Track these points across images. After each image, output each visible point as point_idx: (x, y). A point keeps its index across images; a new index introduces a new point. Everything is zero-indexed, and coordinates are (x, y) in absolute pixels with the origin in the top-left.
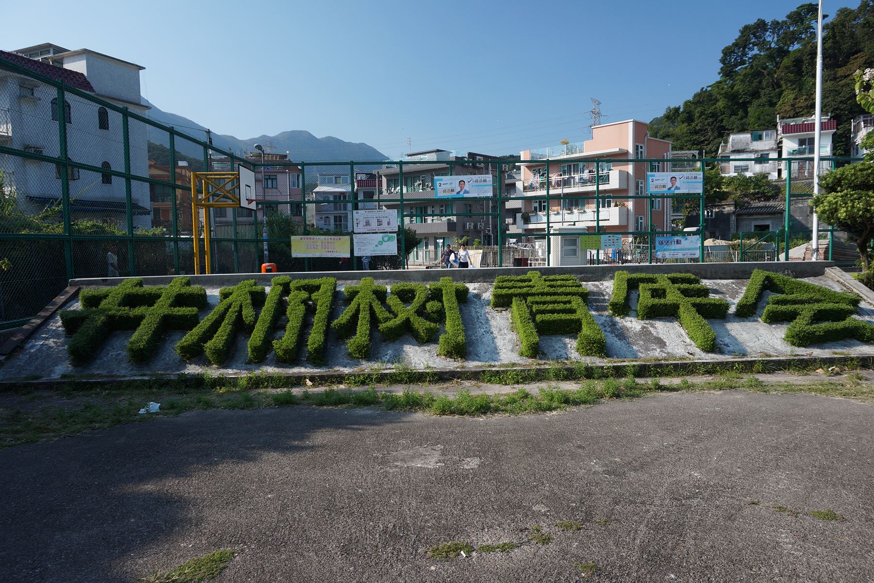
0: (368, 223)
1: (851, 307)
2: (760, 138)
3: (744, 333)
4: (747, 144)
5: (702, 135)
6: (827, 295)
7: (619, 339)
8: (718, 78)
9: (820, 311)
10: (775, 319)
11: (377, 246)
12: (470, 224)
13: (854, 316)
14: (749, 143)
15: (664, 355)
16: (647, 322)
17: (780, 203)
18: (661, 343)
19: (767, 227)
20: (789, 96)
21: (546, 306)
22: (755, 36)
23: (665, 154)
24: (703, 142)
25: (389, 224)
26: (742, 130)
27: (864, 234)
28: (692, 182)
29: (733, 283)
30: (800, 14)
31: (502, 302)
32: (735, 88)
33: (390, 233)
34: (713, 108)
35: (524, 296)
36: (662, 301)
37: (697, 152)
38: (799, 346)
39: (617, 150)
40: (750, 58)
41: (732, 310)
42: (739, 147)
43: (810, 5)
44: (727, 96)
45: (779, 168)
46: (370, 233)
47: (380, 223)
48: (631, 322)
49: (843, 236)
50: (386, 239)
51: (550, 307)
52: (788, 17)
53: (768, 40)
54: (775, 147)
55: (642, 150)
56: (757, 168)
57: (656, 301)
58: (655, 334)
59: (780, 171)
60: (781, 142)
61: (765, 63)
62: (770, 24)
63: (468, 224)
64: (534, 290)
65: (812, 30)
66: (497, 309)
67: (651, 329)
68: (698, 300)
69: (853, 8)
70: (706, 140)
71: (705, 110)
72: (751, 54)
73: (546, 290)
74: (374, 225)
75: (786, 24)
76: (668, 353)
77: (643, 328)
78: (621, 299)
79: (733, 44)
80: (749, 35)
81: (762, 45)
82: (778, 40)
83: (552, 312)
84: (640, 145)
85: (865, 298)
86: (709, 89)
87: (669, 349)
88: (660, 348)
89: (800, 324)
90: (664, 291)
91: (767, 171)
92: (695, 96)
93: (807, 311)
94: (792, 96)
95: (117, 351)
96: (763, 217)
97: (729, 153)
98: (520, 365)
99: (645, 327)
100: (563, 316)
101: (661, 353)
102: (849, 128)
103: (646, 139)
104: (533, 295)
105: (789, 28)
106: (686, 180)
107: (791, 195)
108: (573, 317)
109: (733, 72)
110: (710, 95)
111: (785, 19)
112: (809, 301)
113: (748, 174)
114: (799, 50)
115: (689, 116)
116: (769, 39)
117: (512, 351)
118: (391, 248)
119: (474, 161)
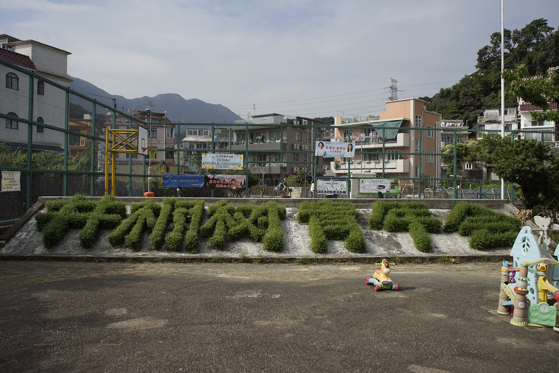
4: (497, 117)
7: (374, 242)
8: (476, 70)
12: (297, 169)
14: (498, 116)
16: (392, 233)
18: (398, 245)
23: (437, 123)
26: (492, 107)
30: (533, 27)
31: (304, 219)
37: (462, 121)
39: (403, 118)
42: (491, 119)
45: (519, 135)
48: (382, 233)
54: (516, 119)
55: (420, 119)
58: (396, 241)
59: (519, 137)
60: (519, 117)
62: (512, 33)
66: (301, 223)
67: (394, 238)
76: (401, 251)
77: (389, 236)
78: (378, 219)
84: (418, 116)
86: (470, 77)
87: (402, 249)
88: (397, 248)
92: (461, 81)
95: (72, 240)
97: (483, 123)
98: (312, 256)
101: (398, 251)
103: (423, 111)
110: (471, 81)
115: (456, 95)
119: (301, 123)
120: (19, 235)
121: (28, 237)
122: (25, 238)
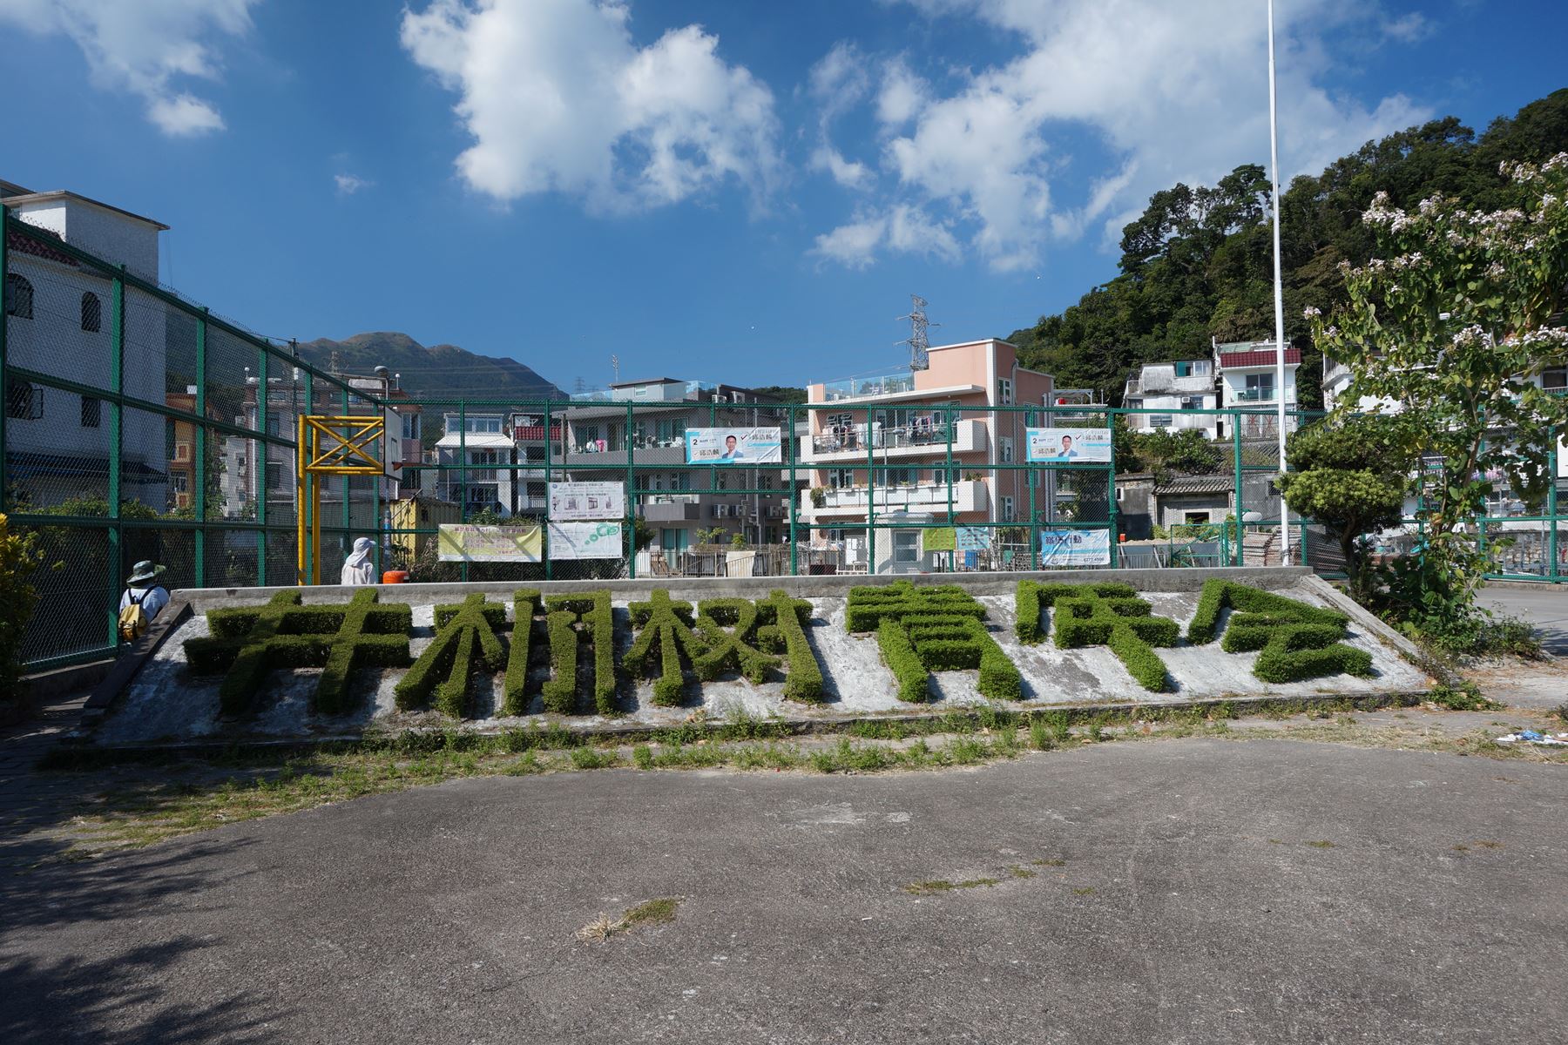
0: (573, 505)
1: (1336, 629)
2: (1188, 372)
3: (1202, 667)
4: (1169, 381)
5: (1096, 364)
6: (1306, 613)
7: (1035, 676)
8: (1118, 273)
9: (1298, 635)
10: (1239, 645)
11: (587, 543)
12: (722, 507)
13: (1341, 641)
14: (1172, 379)
15: (1099, 696)
16: (1069, 651)
17: (1223, 478)
18: (1093, 681)
19: (1206, 516)
20: (1226, 307)
21: (928, 629)
22: (1174, 211)
23: (1045, 396)
24: (1098, 375)
25: (608, 505)
26: (1158, 359)
27: (1348, 530)
28: (1094, 445)
29: (1180, 598)
30: (1238, 181)
31: (863, 623)
32: (1145, 290)
33: (610, 520)
34: (1112, 320)
35: (897, 616)
36: (1088, 622)
37: (1092, 391)
38: (1273, 681)
39: (968, 387)
40: (1166, 245)
41: (1184, 634)
42: (1157, 386)
43: (1252, 167)
44: (1133, 302)
45: (1220, 420)
46: (574, 521)
47: (593, 504)
48: (1048, 651)
49: (1320, 529)
50: (604, 531)
51: (934, 631)
52: (1222, 184)
53: (1192, 217)
54: (1211, 386)
55: (1008, 389)
56: (1184, 422)
57: (1081, 622)
58: (1082, 668)
59: (1220, 426)
60: (1219, 380)
61: (1189, 254)
62: (1194, 193)
63: (719, 506)
64: (906, 607)
65: (1257, 206)
66: (856, 634)
67: (1076, 661)
68: (1137, 620)
69: (1314, 176)
70: (1103, 372)
71: (1100, 324)
72: (1166, 237)
73: (925, 606)
74: (583, 508)
75: (1218, 194)
76: (1104, 694)
77: (1065, 660)
78: (1032, 619)
79: (1140, 220)
80: (1164, 208)
81: (1185, 223)
82: (1207, 219)
83: (940, 637)
84: (1005, 380)
85: (1355, 618)
86: (1105, 289)
87: (1104, 688)
88: (1092, 686)
89: (1274, 650)
90: (1089, 609)
91: (1201, 426)
92: (1084, 300)
93: (1282, 635)
94: (1231, 308)
96: (1198, 499)
97: (1139, 395)
98: (903, 712)
99: (1068, 660)
100: (956, 644)
101: (1094, 694)
102: (1320, 360)
103: (1014, 370)
104: (908, 613)
105: (1224, 200)
106: (1085, 441)
107: (1242, 468)
108: (968, 644)
109: (1140, 264)
110: (1107, 299)
111: (1217, 187)
112: (1284, 620)
113: (1171, 430)
114: (1237, 235)
115: (1075, 332)
116: (1194, 216)
117: (888, 693)
118: (610, 547)
119: (730, 397)
120: (136, 691)
121: (163, 697)
122: (154, 700)
